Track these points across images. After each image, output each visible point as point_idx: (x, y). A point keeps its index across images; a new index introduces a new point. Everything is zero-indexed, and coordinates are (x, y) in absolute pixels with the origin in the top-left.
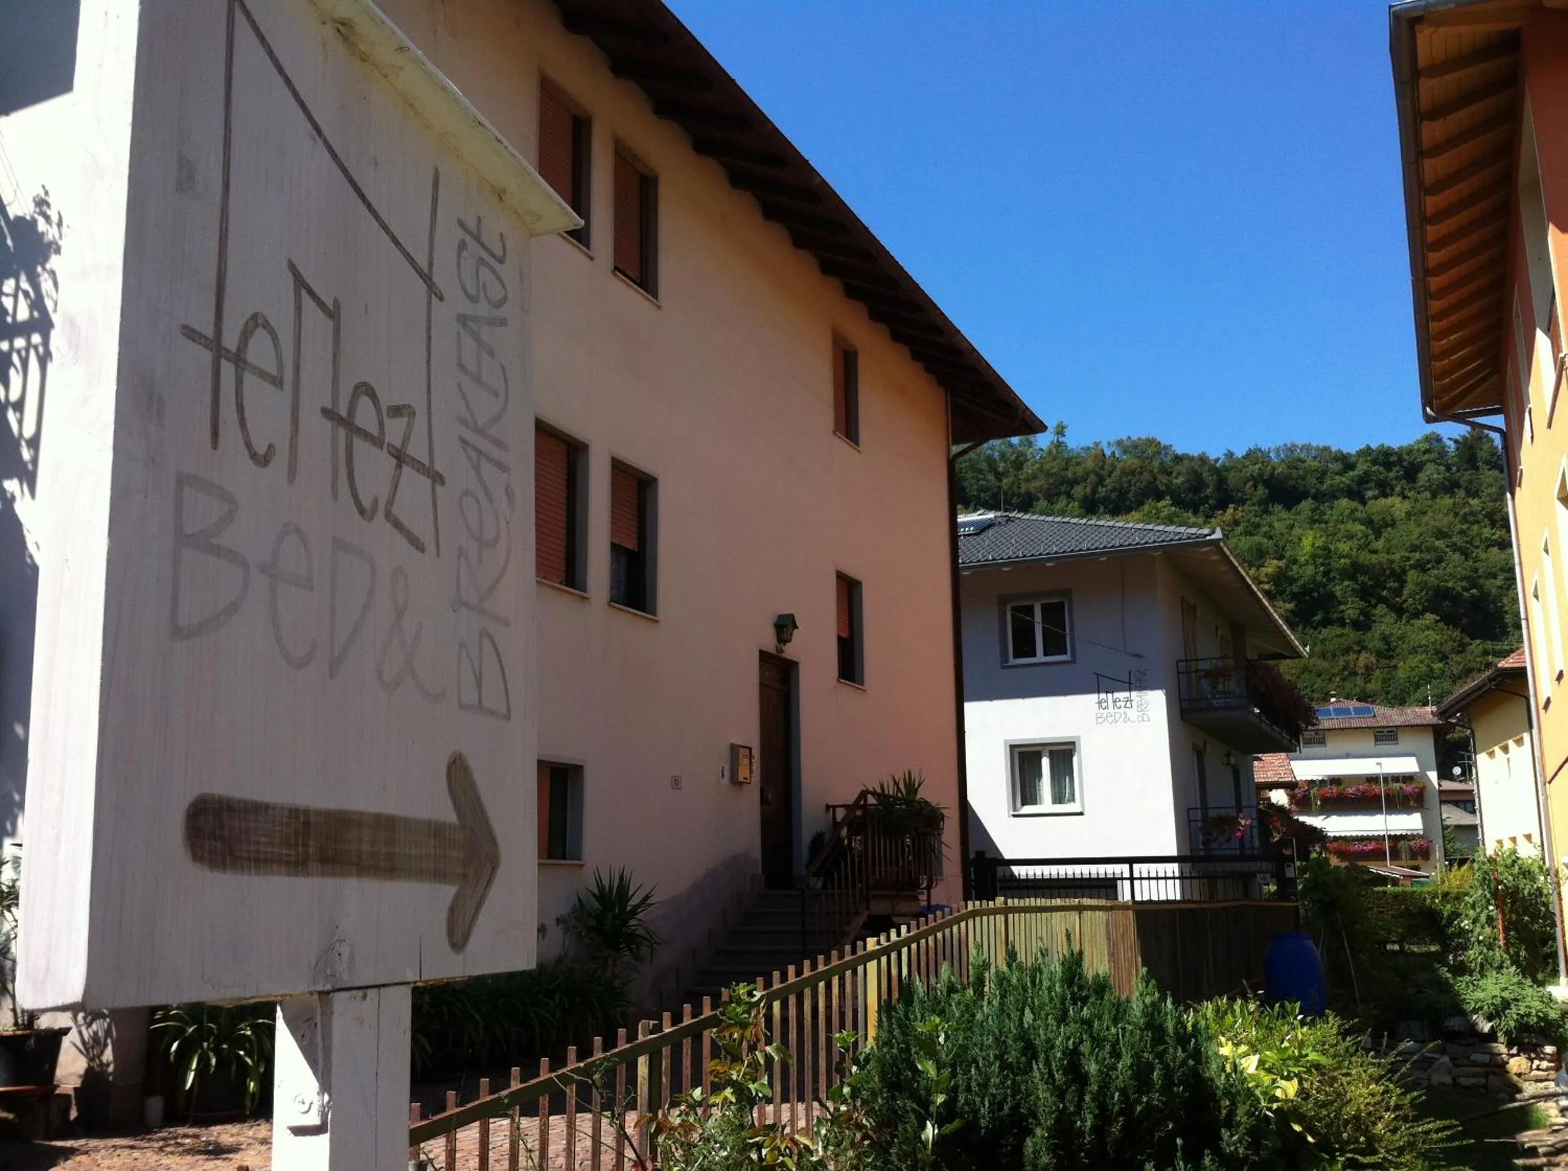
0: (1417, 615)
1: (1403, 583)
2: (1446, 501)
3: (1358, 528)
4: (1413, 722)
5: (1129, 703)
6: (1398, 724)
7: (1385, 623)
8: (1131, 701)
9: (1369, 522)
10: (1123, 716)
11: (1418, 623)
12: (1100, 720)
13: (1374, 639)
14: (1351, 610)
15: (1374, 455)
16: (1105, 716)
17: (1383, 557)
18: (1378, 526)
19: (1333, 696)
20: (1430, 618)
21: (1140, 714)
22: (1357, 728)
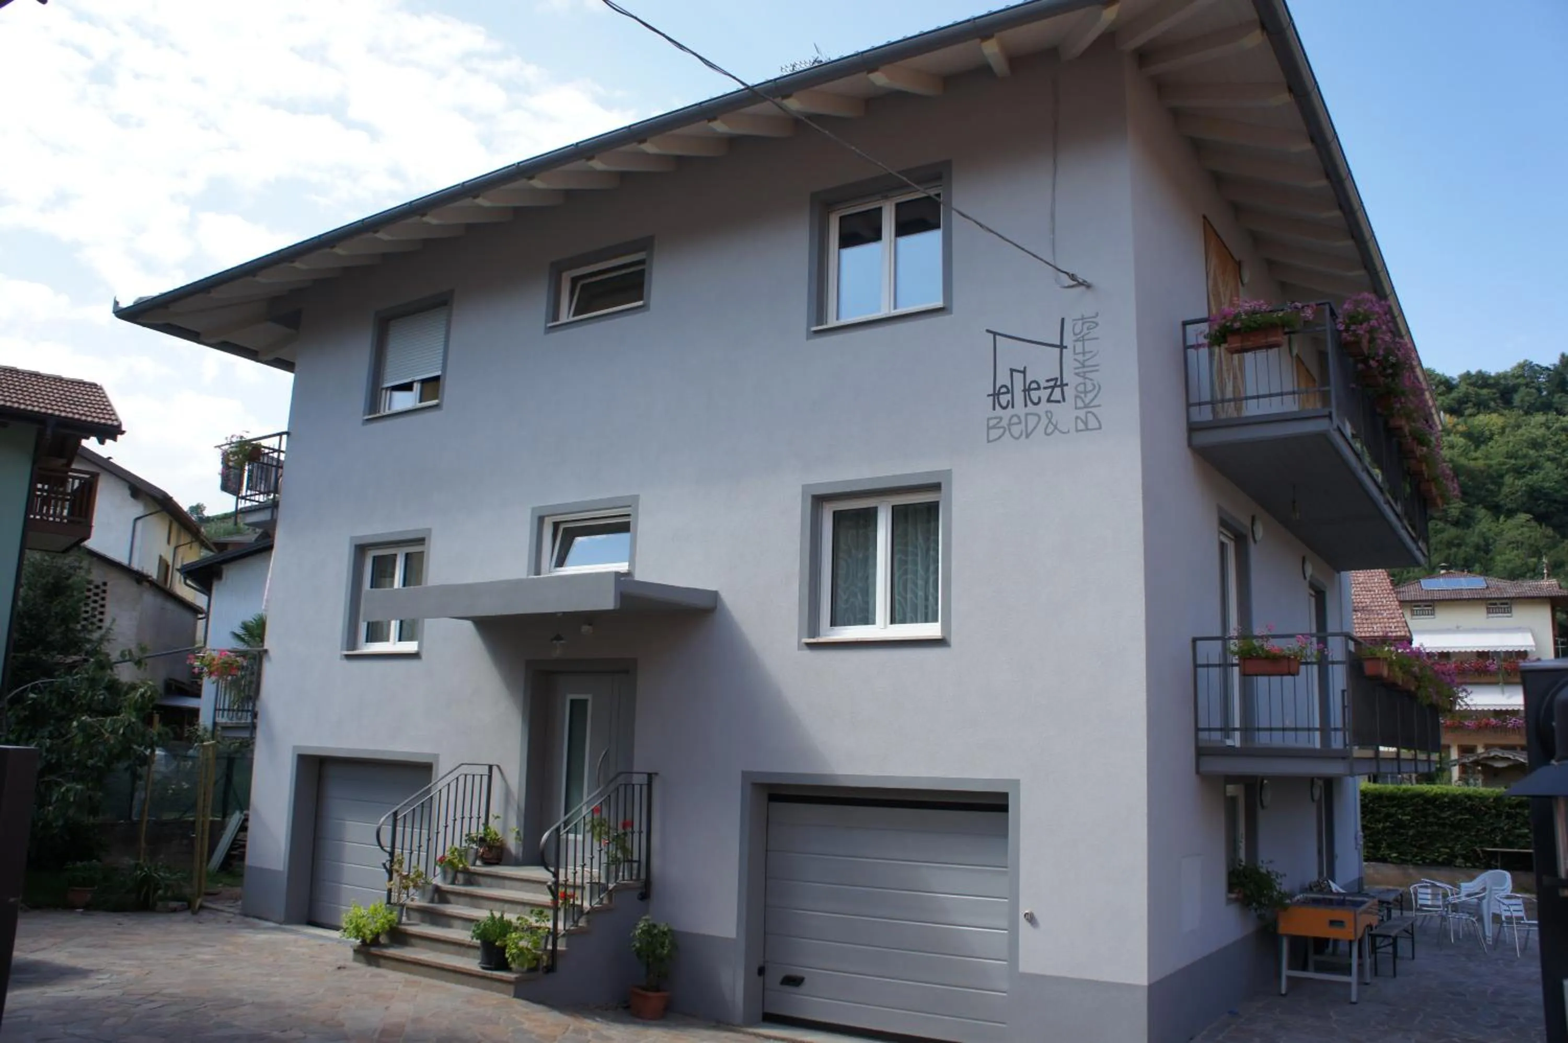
0: (1510, 514)
1: (1500, 485)
2: (1540, 418)
3: (1461, 441)
4: (1529, 594)
5: (1057, 391)
6: (1513, 595)
7: (1484, 522)
8: (1062, 385)
9: (1468, 435)
10: (1044, 421)
11: (1511, 522)
12: (994, 434)
13: (1473, 536)
14: (1455, 508)
15: (1474, 380)
16: (1004, 423)
17: (1481, 463)
18: (1477, 439)
19: (1443, 568)
20: (1523, 517)
21: (1082, 413)
22: (1469, 600)
